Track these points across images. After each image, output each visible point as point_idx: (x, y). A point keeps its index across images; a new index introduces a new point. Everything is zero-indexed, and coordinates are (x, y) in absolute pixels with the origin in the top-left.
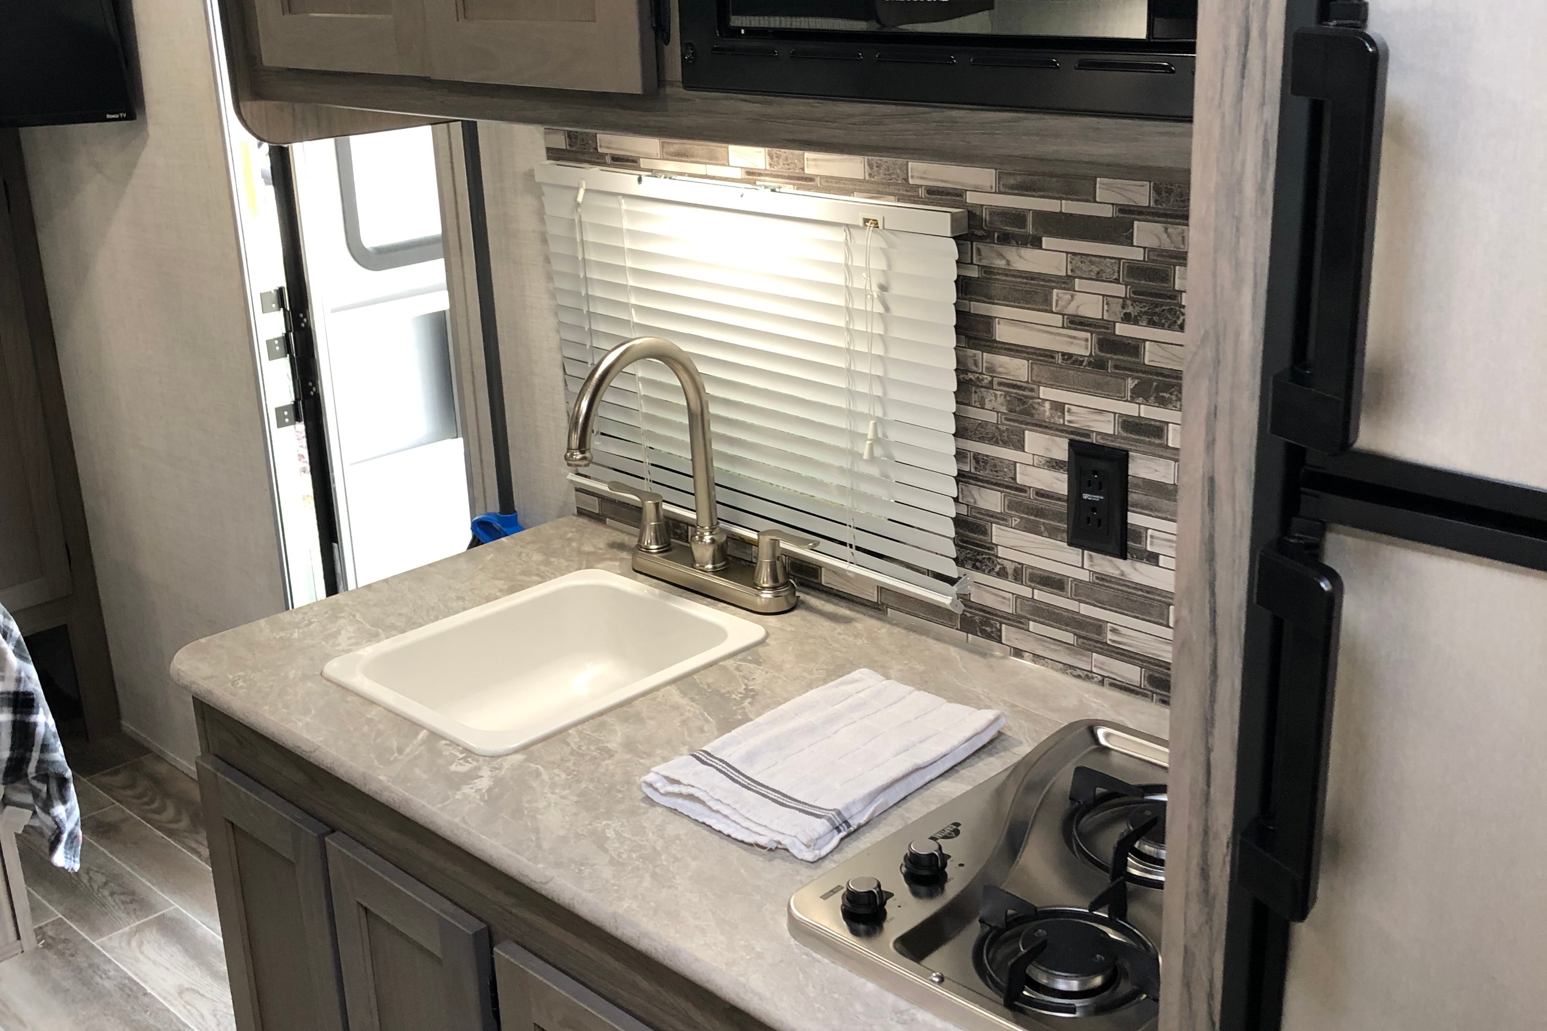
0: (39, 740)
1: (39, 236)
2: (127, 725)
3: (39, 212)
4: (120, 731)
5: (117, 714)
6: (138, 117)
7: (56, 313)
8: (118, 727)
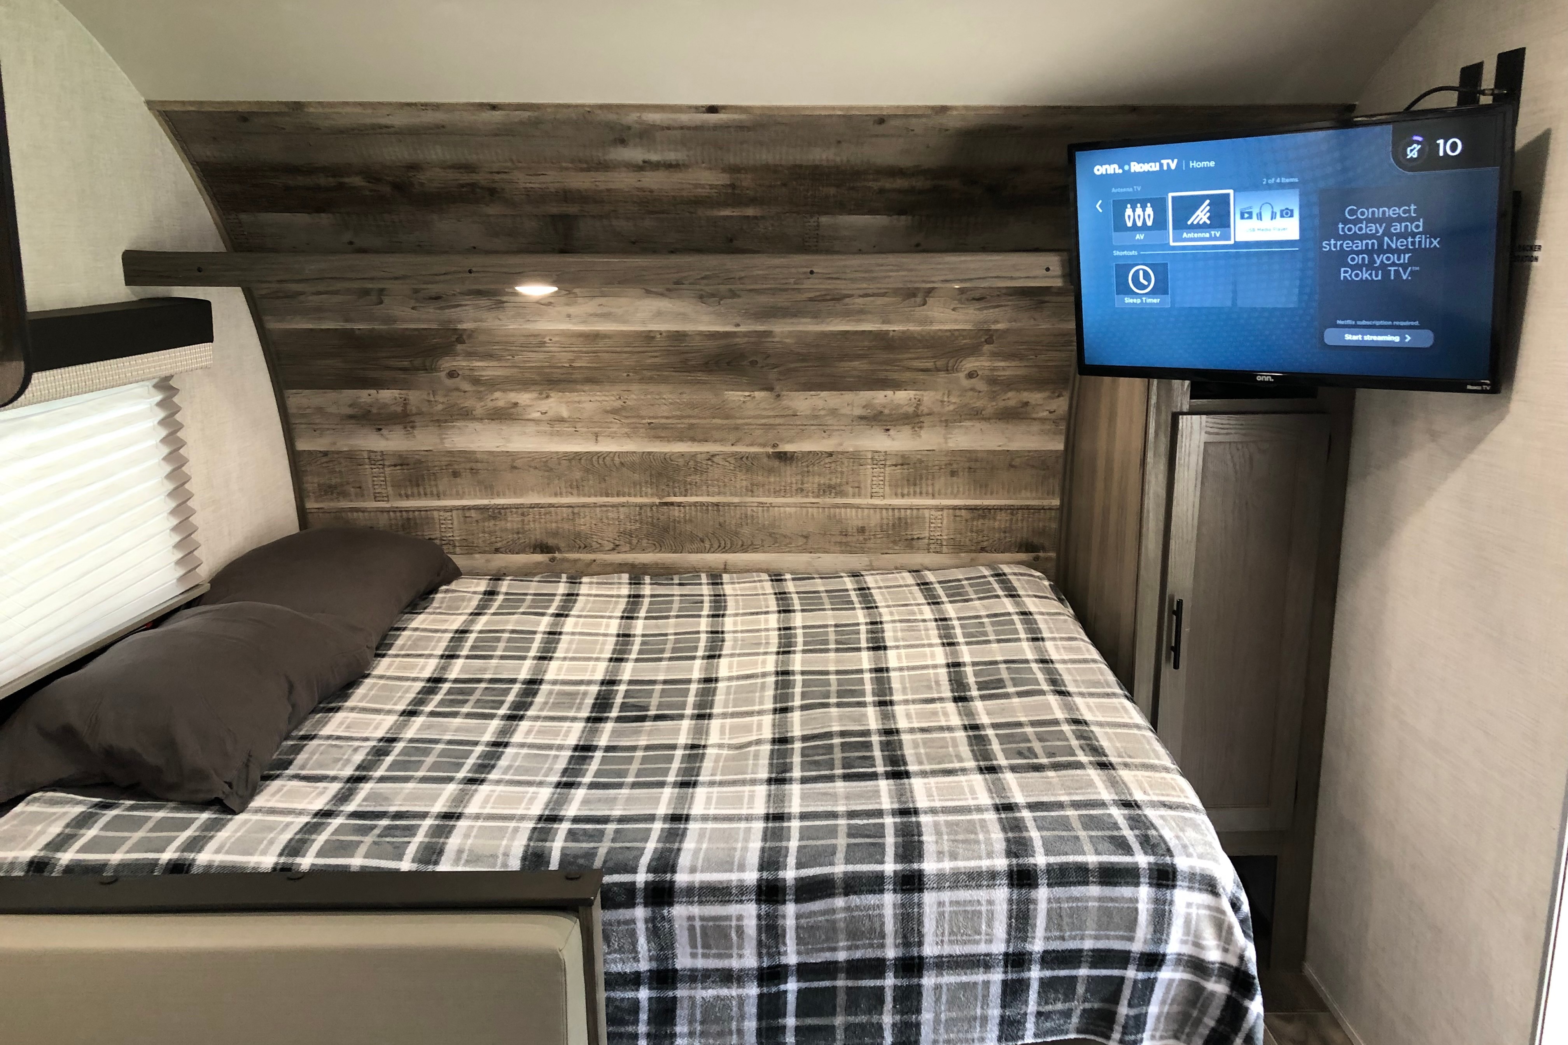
0: (1246, 1026)
1: (1349, 489)
2: (1309, 970)
3: (1355, 467)
4: (1301, 971)
5: (1301, 957)
6: (1503, 391)
7: (1346, 565)
8: (1300, 968)
